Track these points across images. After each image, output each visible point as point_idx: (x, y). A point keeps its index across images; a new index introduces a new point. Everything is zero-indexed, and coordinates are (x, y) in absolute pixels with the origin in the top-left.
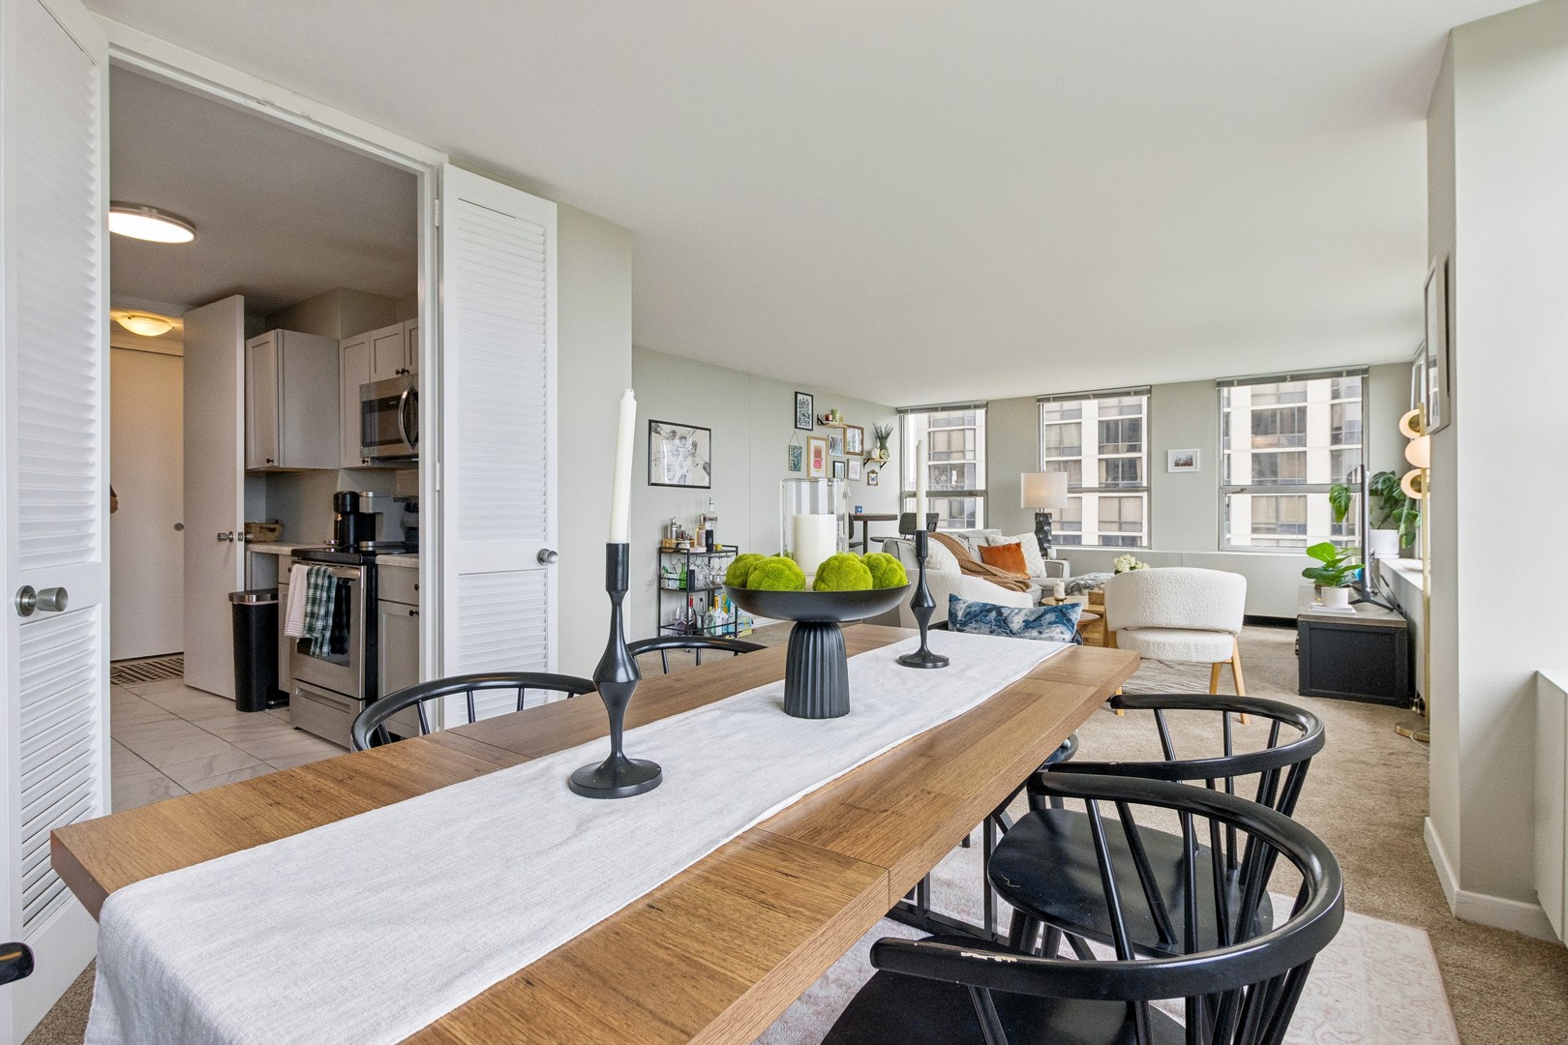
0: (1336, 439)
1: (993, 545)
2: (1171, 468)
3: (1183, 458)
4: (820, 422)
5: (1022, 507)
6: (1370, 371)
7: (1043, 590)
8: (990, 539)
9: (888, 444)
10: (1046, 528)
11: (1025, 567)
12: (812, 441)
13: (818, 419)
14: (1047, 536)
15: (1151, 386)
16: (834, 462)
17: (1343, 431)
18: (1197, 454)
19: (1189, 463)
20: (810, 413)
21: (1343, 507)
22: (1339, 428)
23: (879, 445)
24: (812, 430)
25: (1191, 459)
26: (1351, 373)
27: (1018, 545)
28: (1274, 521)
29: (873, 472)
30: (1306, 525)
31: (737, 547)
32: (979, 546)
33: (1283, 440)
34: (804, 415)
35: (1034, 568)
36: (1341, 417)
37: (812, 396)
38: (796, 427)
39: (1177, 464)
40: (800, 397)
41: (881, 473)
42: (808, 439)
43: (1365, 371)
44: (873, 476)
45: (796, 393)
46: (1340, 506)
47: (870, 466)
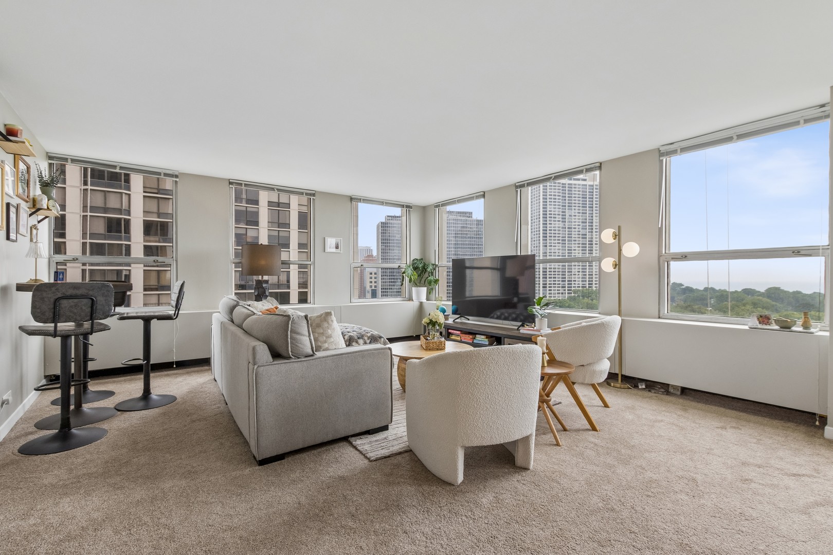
2: (327, 249)
18: (341, 241)
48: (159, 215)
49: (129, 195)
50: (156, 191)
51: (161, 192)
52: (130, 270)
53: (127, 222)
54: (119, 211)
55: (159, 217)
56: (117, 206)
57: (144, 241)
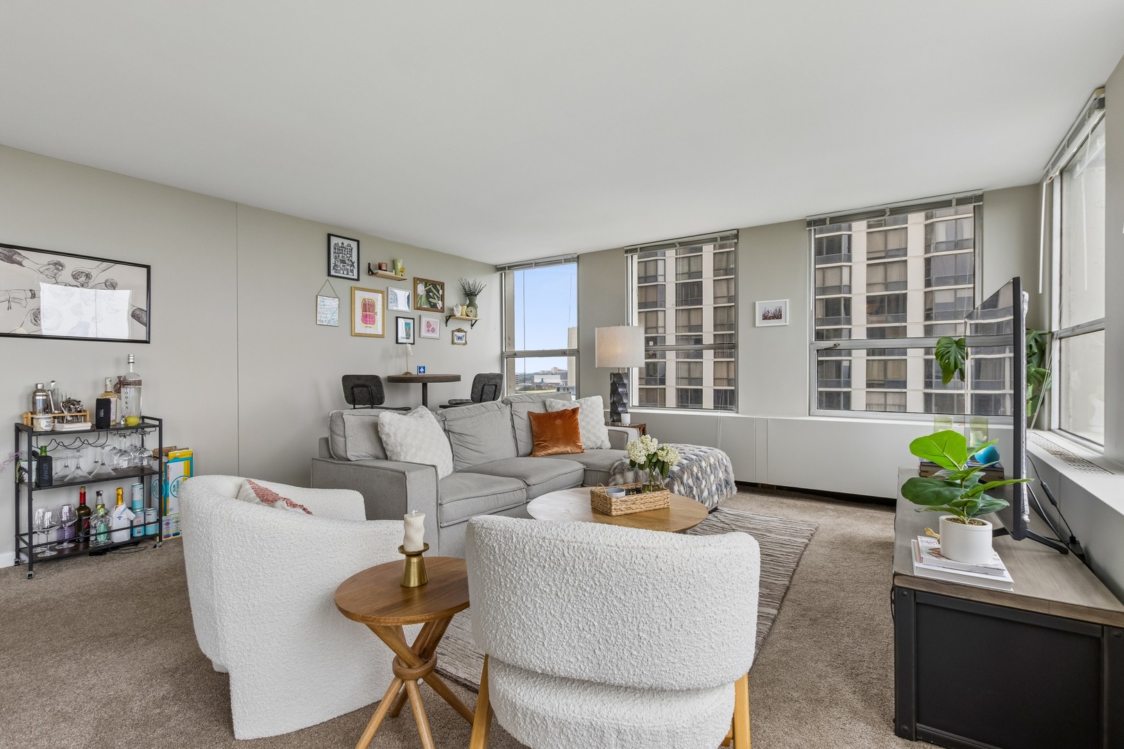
0: (928, 317)
1: (550, 410)
2: (759, 322)
3: (772, 310)
4: (371, 272)
5: (596, 367)
6: (985, 197)
7: (585, 470)
8: (548, 403)
9: (478, 300)
10: (620, 390)
11: (578, 439)
12: (357, 293)
13: (370, 270)
14: (622, 400)
15: (738, 230)
16: (397, 318)
17: (934, 311)
18: (786, 305)
19: (777, 316)
20: (355, 259)
21: (952, 364)
22: (931, 309)
23: (468, 302)
24: (358, 280)
25: (780, 311)
26: (962, 201)
27: (575, 411)
28: (882, 378)
29: (459, 330)
30: (906, 382)
31: (160, 421)
32: (529, 413)
33: (890, 318)
34: (343, 262)
35: (593, 438)
36: (932, 300)
37: (358, 242)
38: (329, 275)
39: (765, 317)
40: (334, 240)
41: (471, 333)
42: (352, 290)
43: (979, 198)
44: (460, 334)
45: (329, 236)
46: (949, 364)
47: (453, 325)
48: (887, 285)
49: (850, 267)
50: (883, 254)
51: (890, 254)
52: (850, 361)
53: (848, 302)
54: (839, 289)
55: (887, 289)
56: (836, 283)
57: (868, 323)
